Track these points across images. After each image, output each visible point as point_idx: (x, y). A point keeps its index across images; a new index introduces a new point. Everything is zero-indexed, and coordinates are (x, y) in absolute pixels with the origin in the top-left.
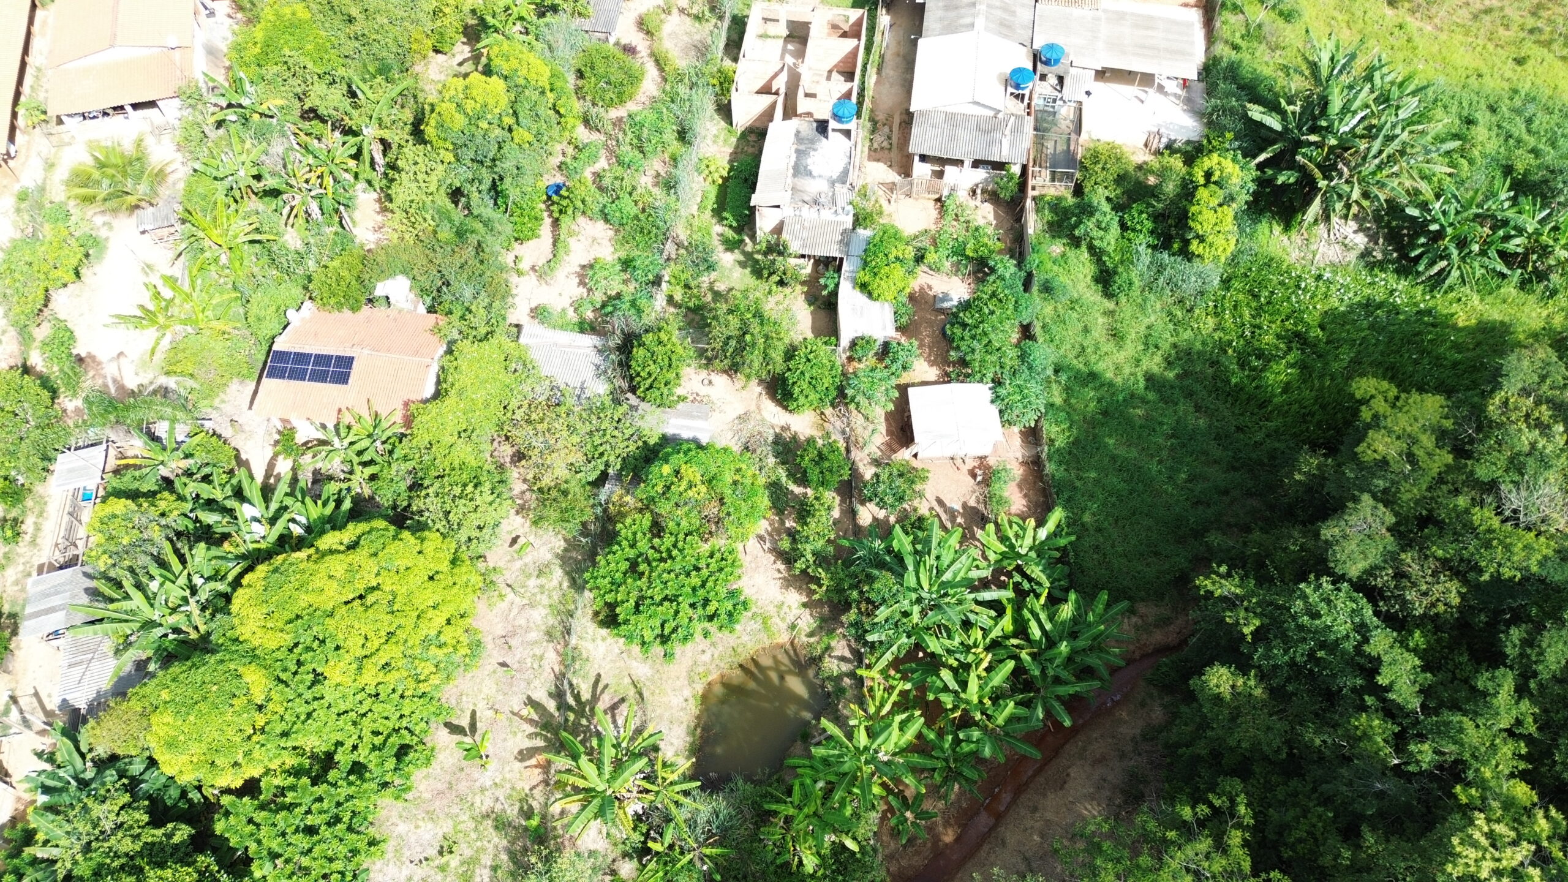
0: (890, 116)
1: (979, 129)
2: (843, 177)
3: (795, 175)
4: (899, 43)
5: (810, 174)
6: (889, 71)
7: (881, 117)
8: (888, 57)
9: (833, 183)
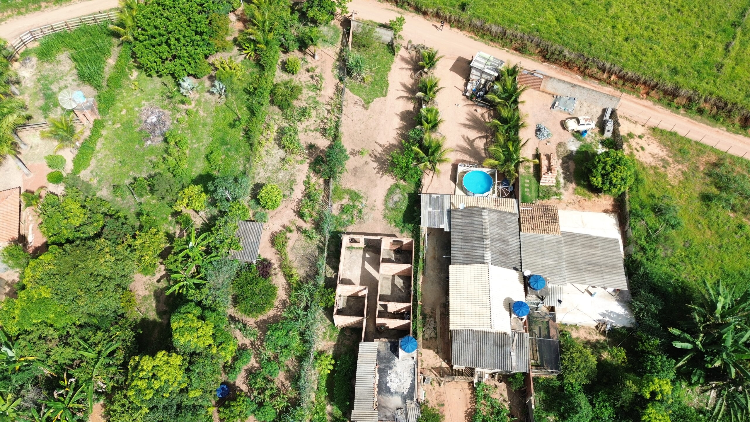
0: (433, 310)
1: (495, 344)
2: (410, 395)
3: (379, 393)
4: (434, 248)
5: (388, 391)
6: (430, 272)
7: (428, 311)
8: (428, 260)
9: (404, 398)
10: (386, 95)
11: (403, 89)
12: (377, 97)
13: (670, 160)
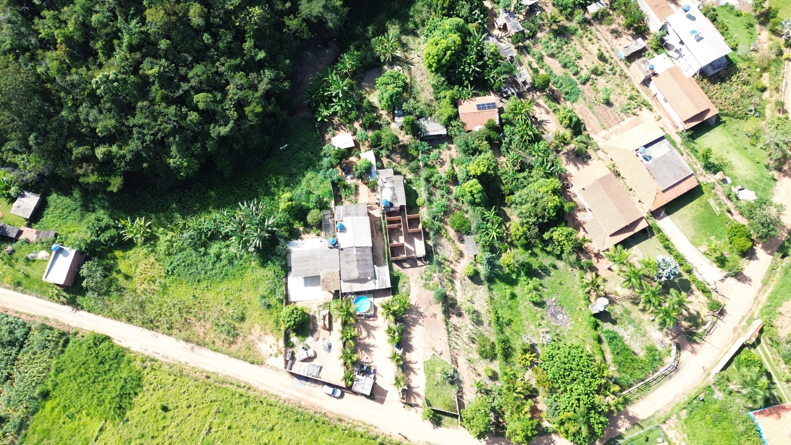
1: (350, 213)
3: (394, 187)
5: (391, 188)
6: (381, 252)
9: (384, 186)
10: (425, 362)
11: (415, 370)
12: (430, 361)
13: (257, 341)
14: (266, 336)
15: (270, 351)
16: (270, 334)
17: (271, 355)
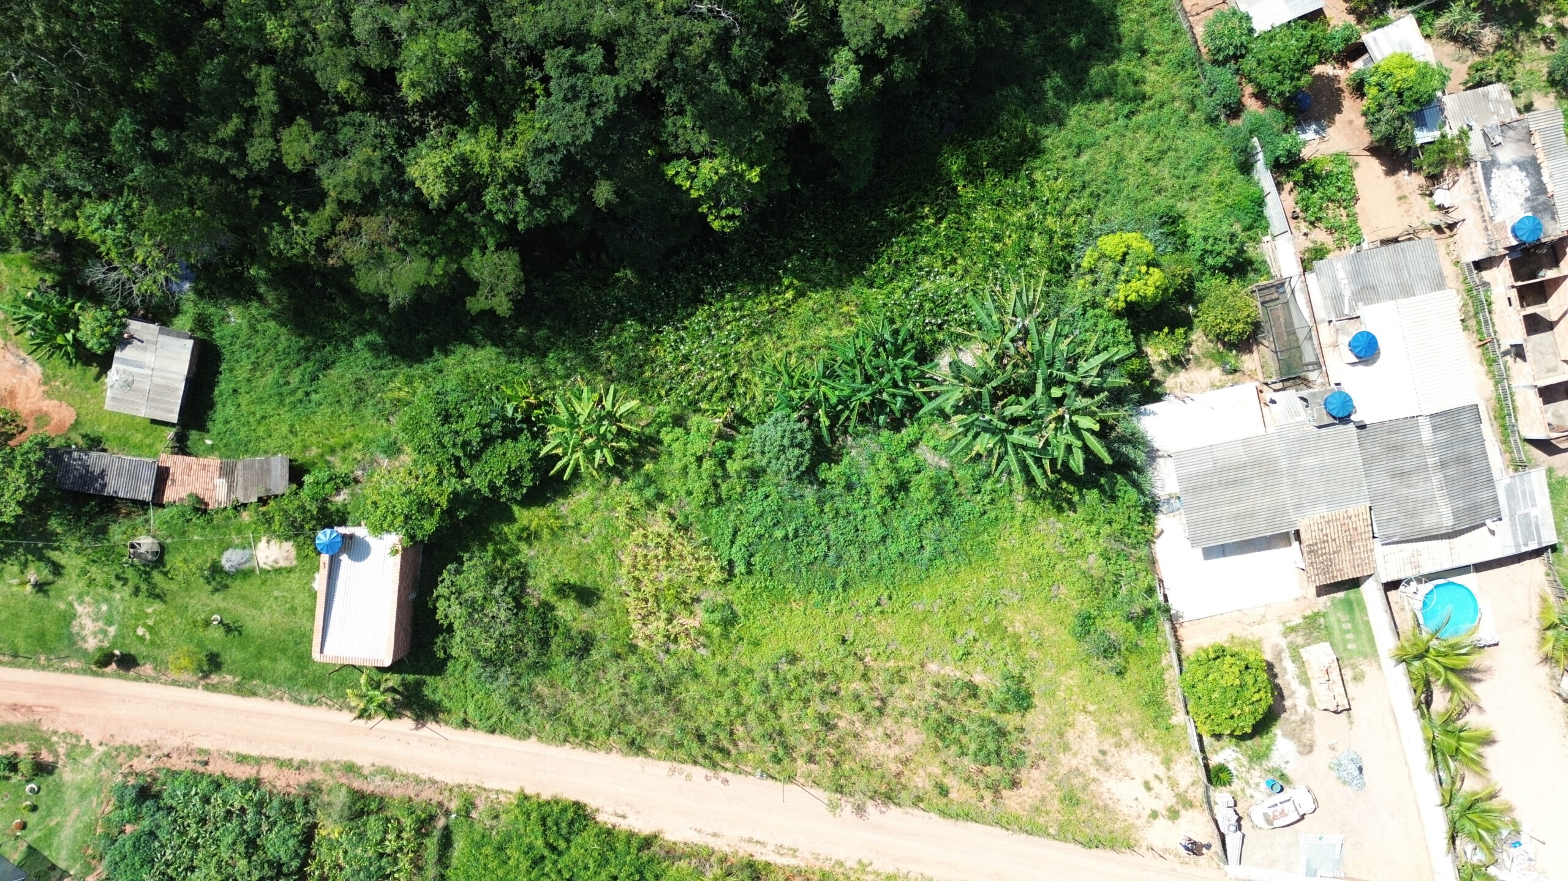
2: (1488, 170)
3: (1535, 158)
9: (1495, 162)
13: (1094, 772)
14: (1124, 753)
15: (1149, 803)
16: (1139, 745)
17: (1154, 815)
